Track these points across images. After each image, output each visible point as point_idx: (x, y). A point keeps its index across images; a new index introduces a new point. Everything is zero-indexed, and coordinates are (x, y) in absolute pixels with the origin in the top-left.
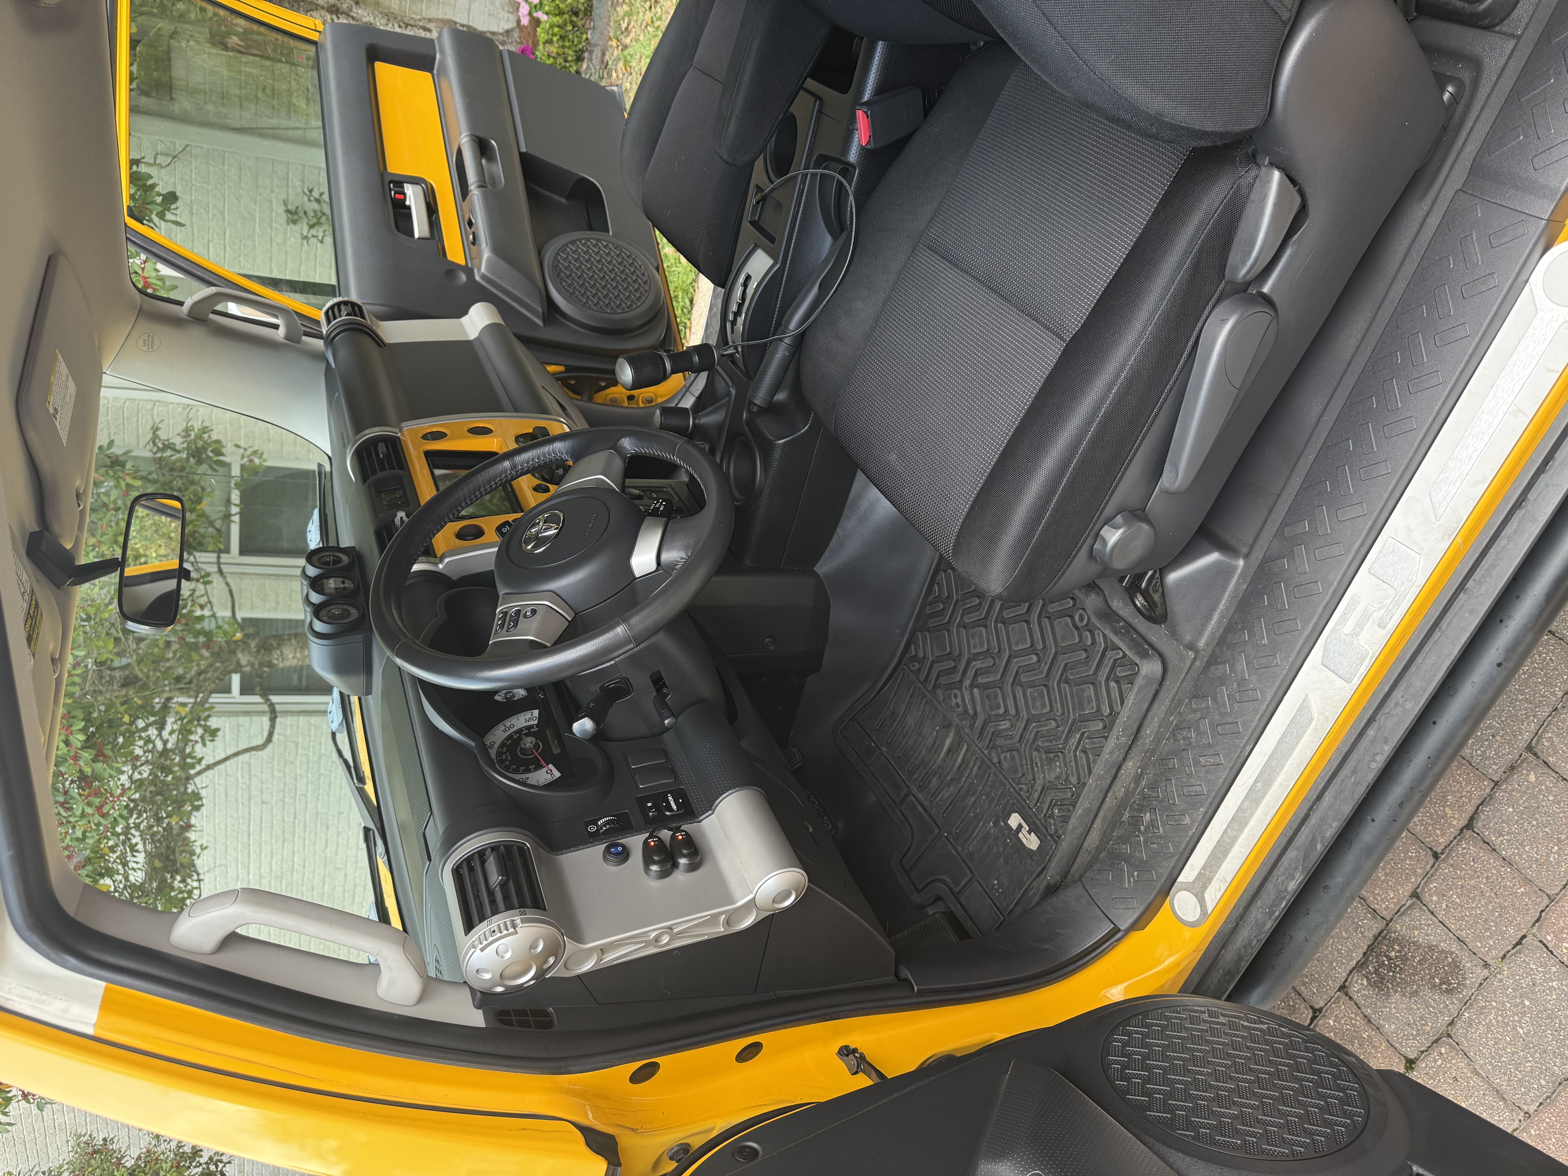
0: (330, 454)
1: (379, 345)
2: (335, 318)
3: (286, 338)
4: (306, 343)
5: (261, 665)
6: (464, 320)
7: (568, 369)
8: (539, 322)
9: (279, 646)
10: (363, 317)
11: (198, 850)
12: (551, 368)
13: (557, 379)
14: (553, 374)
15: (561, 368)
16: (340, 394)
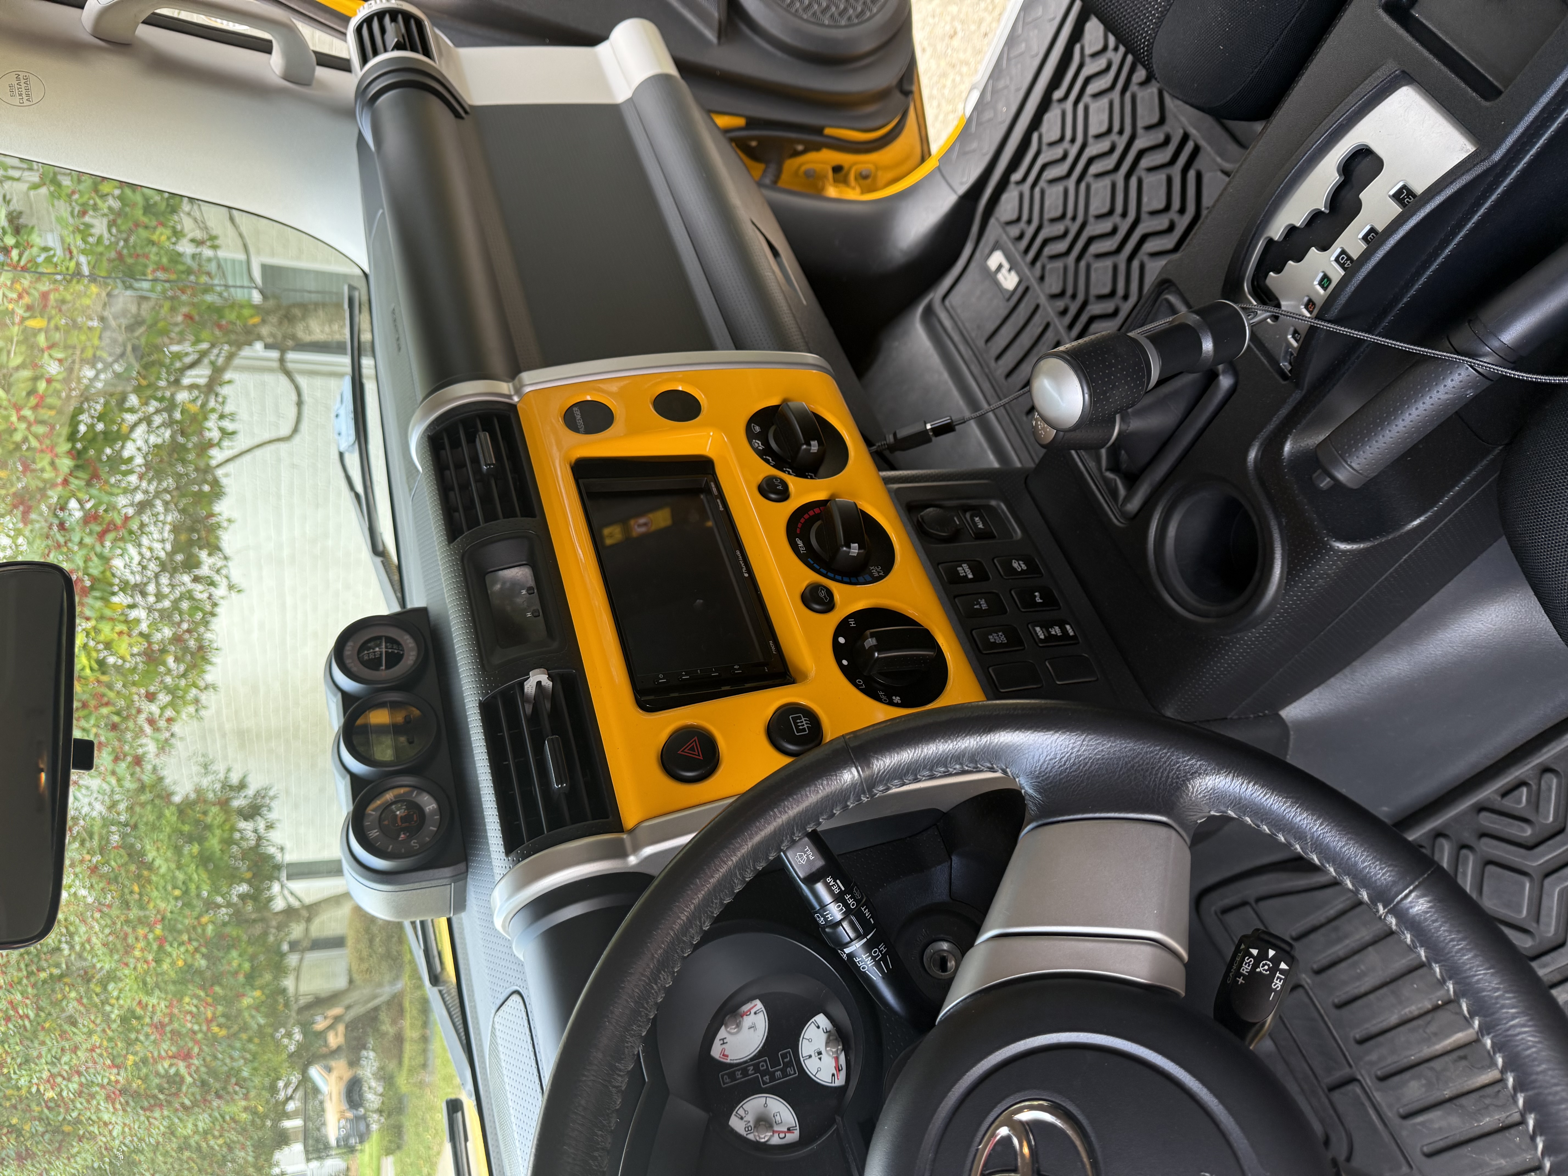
0: (367, 270)
1: (457, 115)
2: (375, 53)
3: (286, 77)
4: (323, 85)
5: (285, 337)
6: (602, 49)
7: (752, 123)
8: (711, 35)
9: (304, 318)
10: (427, 53)
11: (225, 524)
12: (723, 121)
13: (732, 140)
14: (726, 131)
15: (740, 122)
16: (384, 212)
